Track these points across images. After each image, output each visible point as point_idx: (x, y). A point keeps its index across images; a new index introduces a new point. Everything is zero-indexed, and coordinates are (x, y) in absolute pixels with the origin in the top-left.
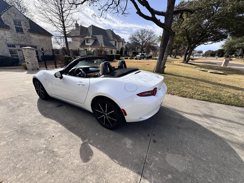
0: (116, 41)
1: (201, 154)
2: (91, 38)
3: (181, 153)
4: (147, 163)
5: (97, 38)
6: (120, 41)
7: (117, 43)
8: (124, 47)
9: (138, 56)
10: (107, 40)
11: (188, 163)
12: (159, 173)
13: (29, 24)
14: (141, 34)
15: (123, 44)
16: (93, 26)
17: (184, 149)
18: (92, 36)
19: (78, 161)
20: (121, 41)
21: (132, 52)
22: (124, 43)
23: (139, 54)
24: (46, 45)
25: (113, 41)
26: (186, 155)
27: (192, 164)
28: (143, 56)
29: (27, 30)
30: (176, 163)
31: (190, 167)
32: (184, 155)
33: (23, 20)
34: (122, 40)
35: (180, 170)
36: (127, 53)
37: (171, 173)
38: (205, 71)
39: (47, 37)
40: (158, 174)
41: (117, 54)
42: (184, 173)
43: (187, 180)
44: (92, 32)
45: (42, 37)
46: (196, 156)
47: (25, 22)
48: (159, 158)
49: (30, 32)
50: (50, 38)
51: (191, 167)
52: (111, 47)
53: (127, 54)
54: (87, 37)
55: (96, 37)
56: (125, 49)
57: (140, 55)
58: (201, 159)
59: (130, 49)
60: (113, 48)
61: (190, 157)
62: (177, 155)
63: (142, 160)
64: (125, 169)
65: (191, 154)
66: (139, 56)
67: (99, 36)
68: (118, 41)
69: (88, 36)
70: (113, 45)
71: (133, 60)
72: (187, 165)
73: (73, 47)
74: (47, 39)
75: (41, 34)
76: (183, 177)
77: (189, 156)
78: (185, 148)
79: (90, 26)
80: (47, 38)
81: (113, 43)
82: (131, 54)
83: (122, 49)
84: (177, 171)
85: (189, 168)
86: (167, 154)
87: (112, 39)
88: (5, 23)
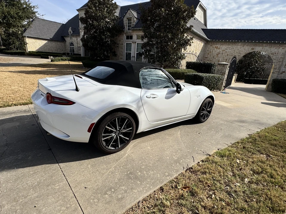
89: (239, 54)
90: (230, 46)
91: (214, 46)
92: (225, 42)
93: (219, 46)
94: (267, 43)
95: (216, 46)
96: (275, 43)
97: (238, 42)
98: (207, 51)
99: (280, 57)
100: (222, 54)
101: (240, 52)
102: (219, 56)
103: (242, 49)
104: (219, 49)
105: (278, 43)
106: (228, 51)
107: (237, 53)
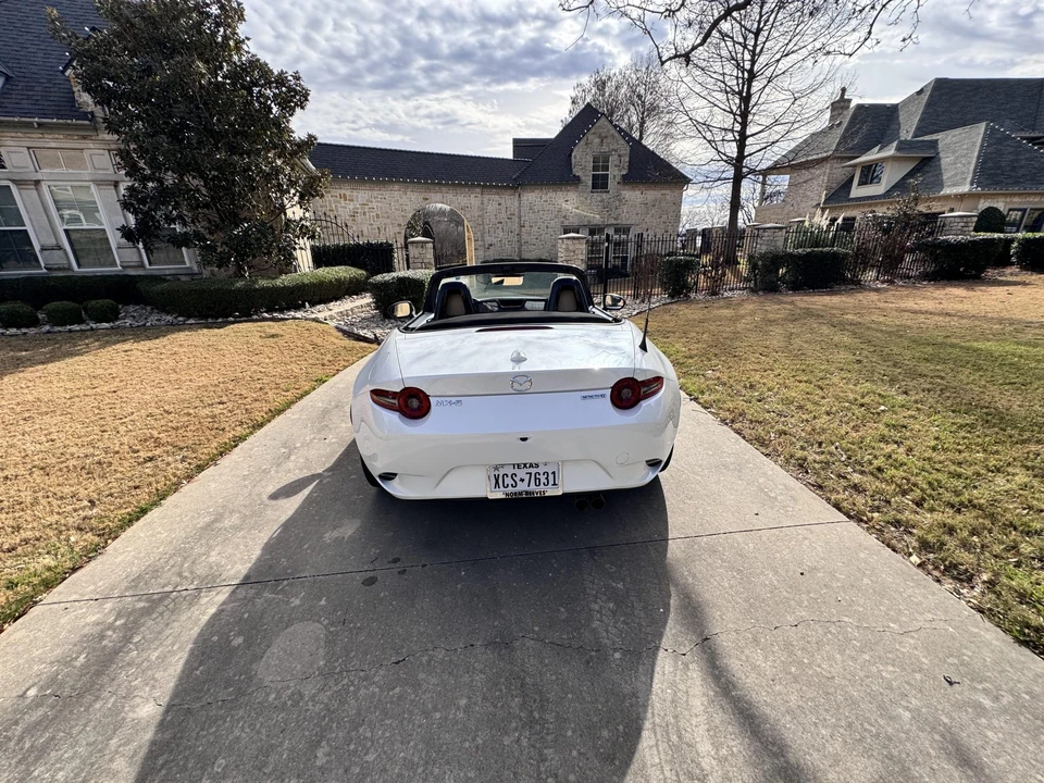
1: (352, 747)
2: (892, 158)
3: (336, 664)
4: (278, 585)
5: (936, 149)
11: (288, 687)
12: (246, 615)
13: (627, 159)
17: (362, 674)
18: (903, 146)
19: (271, 489)
24: (660, 217)
26: (332, 683)
27: (289, 703)
29: (618, 179)
30: (285, 651)
31: (273, 696)
32: (327, 674)
33: (616, 151)
35: (260, 668)
37: (248, 644)
39: (668, 192)
40: (243, 614)
42: (250, 678)
43: (225, 688)
44: (921, 120)
45: (652, 194)
46: (331, 720)
47: (620, 156)
48: (300, 606)
49: (624, 184)
50: (677, 192)
51: (275, 699)
54: (873, 155)
55: (932, 144)
58: (319, 742)
61: (323, 697)
62: (322, 652)
63: (287, 574)
64: (257, 552)
65: (342, 703)
67: (958, 131)
69: (878, 147)
72: (280, 687)
73: (786, 212)
74: (668, 197)
75: (653, 183)
76: (234, 676)
77: (328, 693)
78: (366, 678)
79: (920, 92)
80: (668, 194)
84: (257, 658)
85: (268, 695)
86: (318, 622)
88: (574, 170)
89: (403, 213)
90: (376, 193)
91: (338, 192)
92: (362, 181)
93: (348, 193)
94: (447, 184)
95: (339, 191)
96: (460, 185)
97: (391, 181)
98: (321, 207)
99: (476, 214)
100: (364, 214)
101: (405, 207)
102: (359, 218)
103: (404, 199)
104: (352, 200)
105: (466, 185)
106: (374, 205)
107: (396, 209)
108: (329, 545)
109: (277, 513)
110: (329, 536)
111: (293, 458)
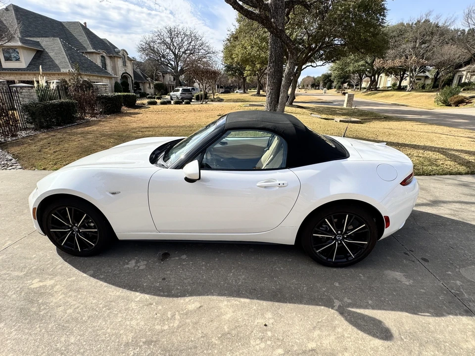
0: (103, 57)
2: (22, 47)
3: (469, 262)
4: (457, 294)
5: (41, 47)
6: (115, 55)
7: (108, 61)
8: (130, 72)
9: (174, 95)
10: (78, 53)
14: (168, 40)
15: (125, 64)
16: (17, 9)
18: (22, 41)
20: (118, 57)
21: (152, 86)
22: (126, 60)
23: (178, 91)
25: (94, 55)
28: (187, 95)
34: (120, 54)
36: (141, 87)
38: (329, 119)
41: (115, 92)
44: (19, 27)
48: (458, 280)
52: (96, 74)
53: (140, 89)
55: (38, 44)
56: (132, 76)
57: (180, 92)
59: (146, 78)
60: (101, 77)
63: (448, 293)
66: (178, 94)
67: (47, 39)
68: (110, 57)
70: (97, 66)
71: (170, 106)
78: (465, 254)
79: (7, 9)
81: (98, 61)
82: (150, 90)
83: (125, 77)
86: (459, 272)
87: (92, 50)
108: (414, 280)
109: (404, 320)
110: (407, 282)
111: (311, 345)
